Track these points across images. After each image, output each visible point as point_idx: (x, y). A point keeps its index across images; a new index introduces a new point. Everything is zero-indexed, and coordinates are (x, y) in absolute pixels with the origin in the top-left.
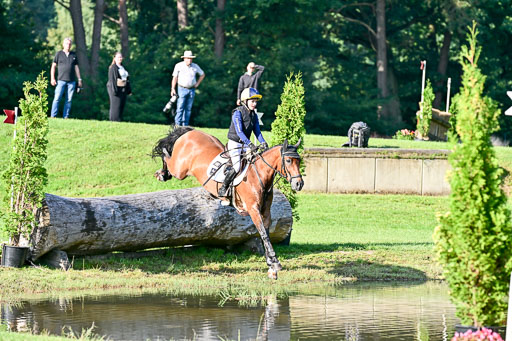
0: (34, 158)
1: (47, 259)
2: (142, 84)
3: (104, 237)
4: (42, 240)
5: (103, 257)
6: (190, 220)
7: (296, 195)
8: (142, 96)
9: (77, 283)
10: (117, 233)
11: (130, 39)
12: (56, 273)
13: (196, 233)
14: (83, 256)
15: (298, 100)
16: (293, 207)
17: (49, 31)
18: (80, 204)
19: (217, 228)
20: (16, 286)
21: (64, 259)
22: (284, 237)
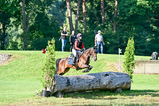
0: (51, 64)
1: (55, 95)
2: (90, 40)
3: (73, 88)
4: (54, 89)
5: (72, 94)
6: (99, 82)
7: (132, 75)
8: (91, 44)
9: (64, 102)
10: (77, 86)
11: (87, 26)
12: (58, 99)
13: (101, 86)
14: (66, 94)
15: (132, 45)
16: (131, 79)
17: (64, 24)
18: (65, 78)
19: (107, 85)
20: (46, 102)
21: (60, 95)
22: (128, 88)
